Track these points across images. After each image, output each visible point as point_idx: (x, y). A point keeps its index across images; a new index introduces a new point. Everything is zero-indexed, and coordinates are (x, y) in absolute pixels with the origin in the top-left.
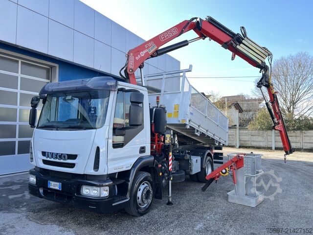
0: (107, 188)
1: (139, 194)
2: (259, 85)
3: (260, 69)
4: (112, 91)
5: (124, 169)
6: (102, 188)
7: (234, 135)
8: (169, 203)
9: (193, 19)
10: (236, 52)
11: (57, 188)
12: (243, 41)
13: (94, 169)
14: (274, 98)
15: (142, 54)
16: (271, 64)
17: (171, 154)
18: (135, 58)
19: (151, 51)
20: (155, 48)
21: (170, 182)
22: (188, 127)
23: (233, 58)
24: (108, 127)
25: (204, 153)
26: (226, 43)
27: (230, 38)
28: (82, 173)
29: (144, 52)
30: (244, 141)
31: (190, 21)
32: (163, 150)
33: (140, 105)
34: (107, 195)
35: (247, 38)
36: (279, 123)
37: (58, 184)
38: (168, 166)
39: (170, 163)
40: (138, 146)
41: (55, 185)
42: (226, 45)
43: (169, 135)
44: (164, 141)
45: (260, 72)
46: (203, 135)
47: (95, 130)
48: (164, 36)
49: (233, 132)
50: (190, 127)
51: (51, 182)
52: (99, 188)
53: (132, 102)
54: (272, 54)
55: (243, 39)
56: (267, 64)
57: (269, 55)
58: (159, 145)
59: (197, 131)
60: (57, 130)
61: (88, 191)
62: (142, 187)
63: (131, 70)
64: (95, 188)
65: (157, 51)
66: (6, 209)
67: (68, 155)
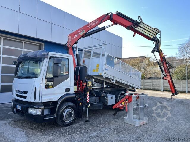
0: (40, 110)
1: (64, 114)
2: (153, 51)
3: (153, 42)
4: (46, 57)
5: (53, 100)
6: (38, 109)
7: (160, 83)
8: (87, 121)
9: (108, 14)
10: (136, 32)
11: (19, 109)
12: (140, 25)
13: (34, 99)
14: (163, 59)
15: (77, 36)
16: (160, 38)
17: (88, 93)
18: (72, 38)
19: (82, 34)
20: (85, 32)
21: (88, 108)
22: (105, 77)
23: (134, 36)
24: (42, 77)
25: (119, 93)
26: (128, 27)
27: (132, 24)
28: (29, 101)
29: (78, 35)
30: (166, 87)
31: (106, 15)
32: (84, 90)
33: (59, 65)
34: (41, 113)
35: (143, 23)
36: (167, 75)
37: (20, 106)
38: (87, 100)
39: (88, 98)
40: (64, 88)
41: (19, 107)
42: (129, 28)
43: (91, 82)
44: (86, 86)
45: (154, 43)
46: (117, 82)
47: (35, 79)
48: (90, 25)
49: (159, 81)
50: (106, 77)
51: (18, 106)
52: (36, 110)
53: (55, 63)
54: (161, 32)
55: (140, 24)
56: (158, 38)
57: (158, 32)
58: (82, 88)
59: (113, 80)
60: (22, 79)
61: (32, 111)
62: (66, 111)
63: (69, 45)
64: (34, 109)
65: (85, 34)
66: (2, 119)
67: (24, 92)
